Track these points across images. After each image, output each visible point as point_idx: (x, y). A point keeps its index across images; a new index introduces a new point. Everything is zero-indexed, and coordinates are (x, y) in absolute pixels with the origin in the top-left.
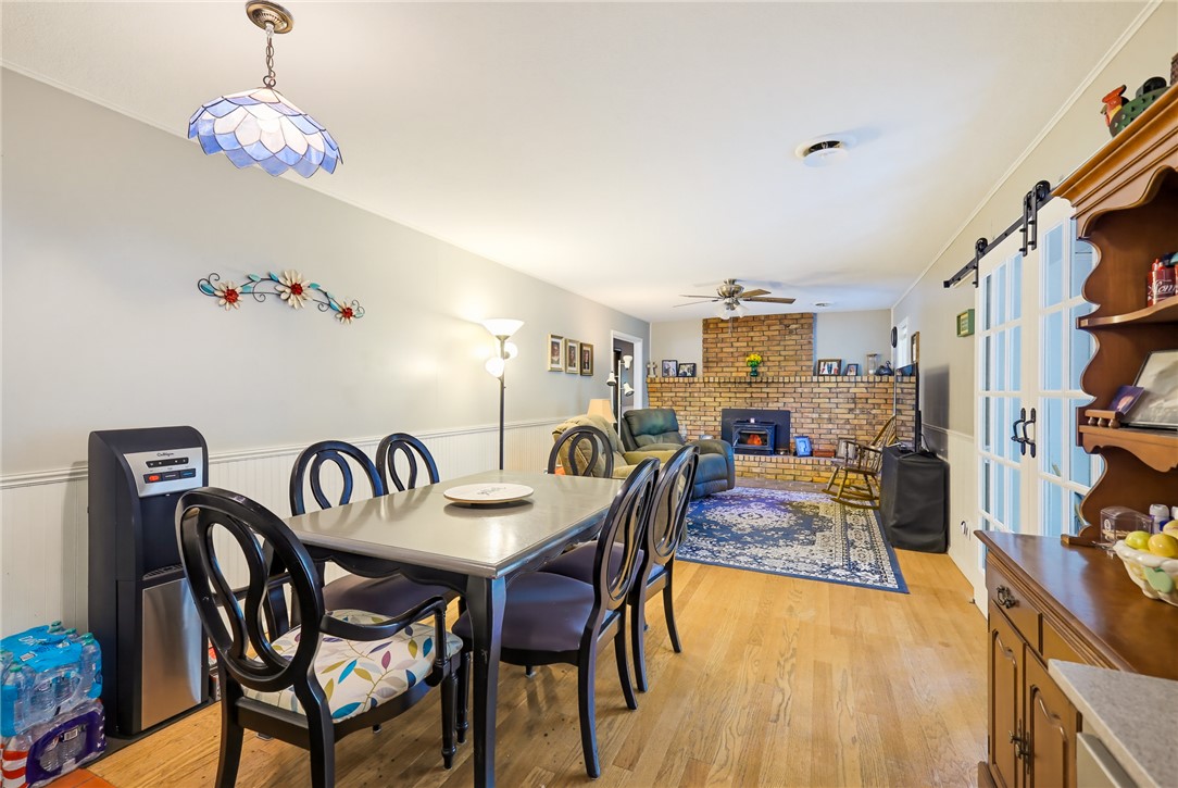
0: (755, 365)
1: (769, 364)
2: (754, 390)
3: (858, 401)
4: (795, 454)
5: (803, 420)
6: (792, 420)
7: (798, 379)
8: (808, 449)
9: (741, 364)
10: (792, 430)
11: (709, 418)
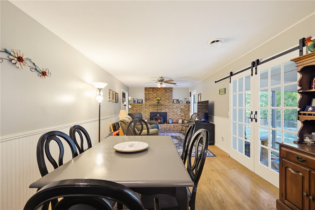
0: (158, 100)
1: (162, 100)
2: (158, 107)
3: (182, 110)
4: (169, 123)
5: (170, 115)
6: (168, 115)
7: (169, 104)
8: (172, 122)
9: (155, 100)
10: (168, 117)
11: (147, 115)
